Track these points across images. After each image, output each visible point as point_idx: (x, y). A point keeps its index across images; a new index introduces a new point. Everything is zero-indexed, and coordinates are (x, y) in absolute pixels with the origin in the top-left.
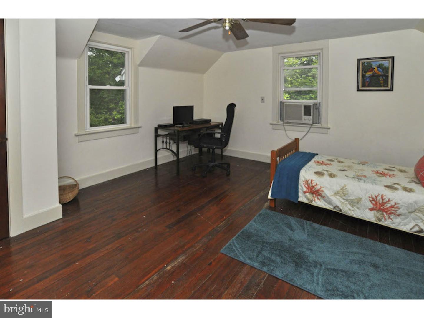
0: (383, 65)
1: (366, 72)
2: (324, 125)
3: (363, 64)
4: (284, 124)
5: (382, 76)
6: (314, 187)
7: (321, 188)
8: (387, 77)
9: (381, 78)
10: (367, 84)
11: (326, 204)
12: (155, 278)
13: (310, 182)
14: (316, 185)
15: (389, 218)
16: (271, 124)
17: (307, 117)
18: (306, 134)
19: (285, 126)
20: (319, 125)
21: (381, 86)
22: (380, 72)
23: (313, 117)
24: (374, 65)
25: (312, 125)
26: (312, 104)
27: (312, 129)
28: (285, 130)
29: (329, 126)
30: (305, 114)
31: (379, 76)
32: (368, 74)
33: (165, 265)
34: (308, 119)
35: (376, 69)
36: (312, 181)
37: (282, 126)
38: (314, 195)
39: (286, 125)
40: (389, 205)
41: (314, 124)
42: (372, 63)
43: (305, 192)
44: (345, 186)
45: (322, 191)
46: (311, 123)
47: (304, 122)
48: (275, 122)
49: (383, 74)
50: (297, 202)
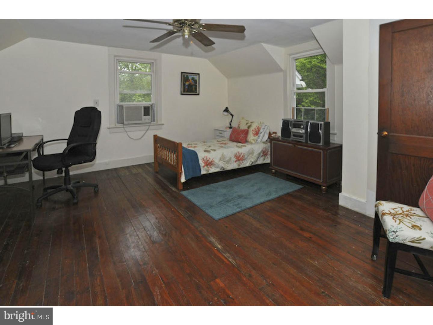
0: (194, 78)
1: (185, 82)
2: (159, 123)
3: (184, 76)
4: (124, 126)
5: (194, 85)
6: (208, 161)
7: (212, 159)
8: (196, 86)
9: (193, 86)
10: (186, 90)
11: (216, 169)
12: (228, 255)
13: (205, 158)
14: (209, 159)
15: (243, 162)
16: (109, 128)
17: (147, 117)
18: (146, 133)
19: (126, 129)
20: (154, 123)
21: (193, 92)
22: (193, 83)
23: (151, 116)
24: (190, 77)
25: (150, 123)
26: (150, 106)
27: (150, 127)
28: (126, 132)
29: (163, 122)
30: (145, 115)
31: (192, 85)
32: (187, 83)
33: (216, 248)
34: (147, 118)
35: (191, 81)
36: (206, 157)
37: (123, 128)
38: (209, 166)
39: (125, 127)
40: (241, 156)
41: (152, 123)
42: (189, 76)
43: (204, 167)
44: (223, 153)
45: (213, 161)
46: (150, 122)
47: (143, 121)
48: (113, 126)
49: (194, 84)
50: (200, 176)
